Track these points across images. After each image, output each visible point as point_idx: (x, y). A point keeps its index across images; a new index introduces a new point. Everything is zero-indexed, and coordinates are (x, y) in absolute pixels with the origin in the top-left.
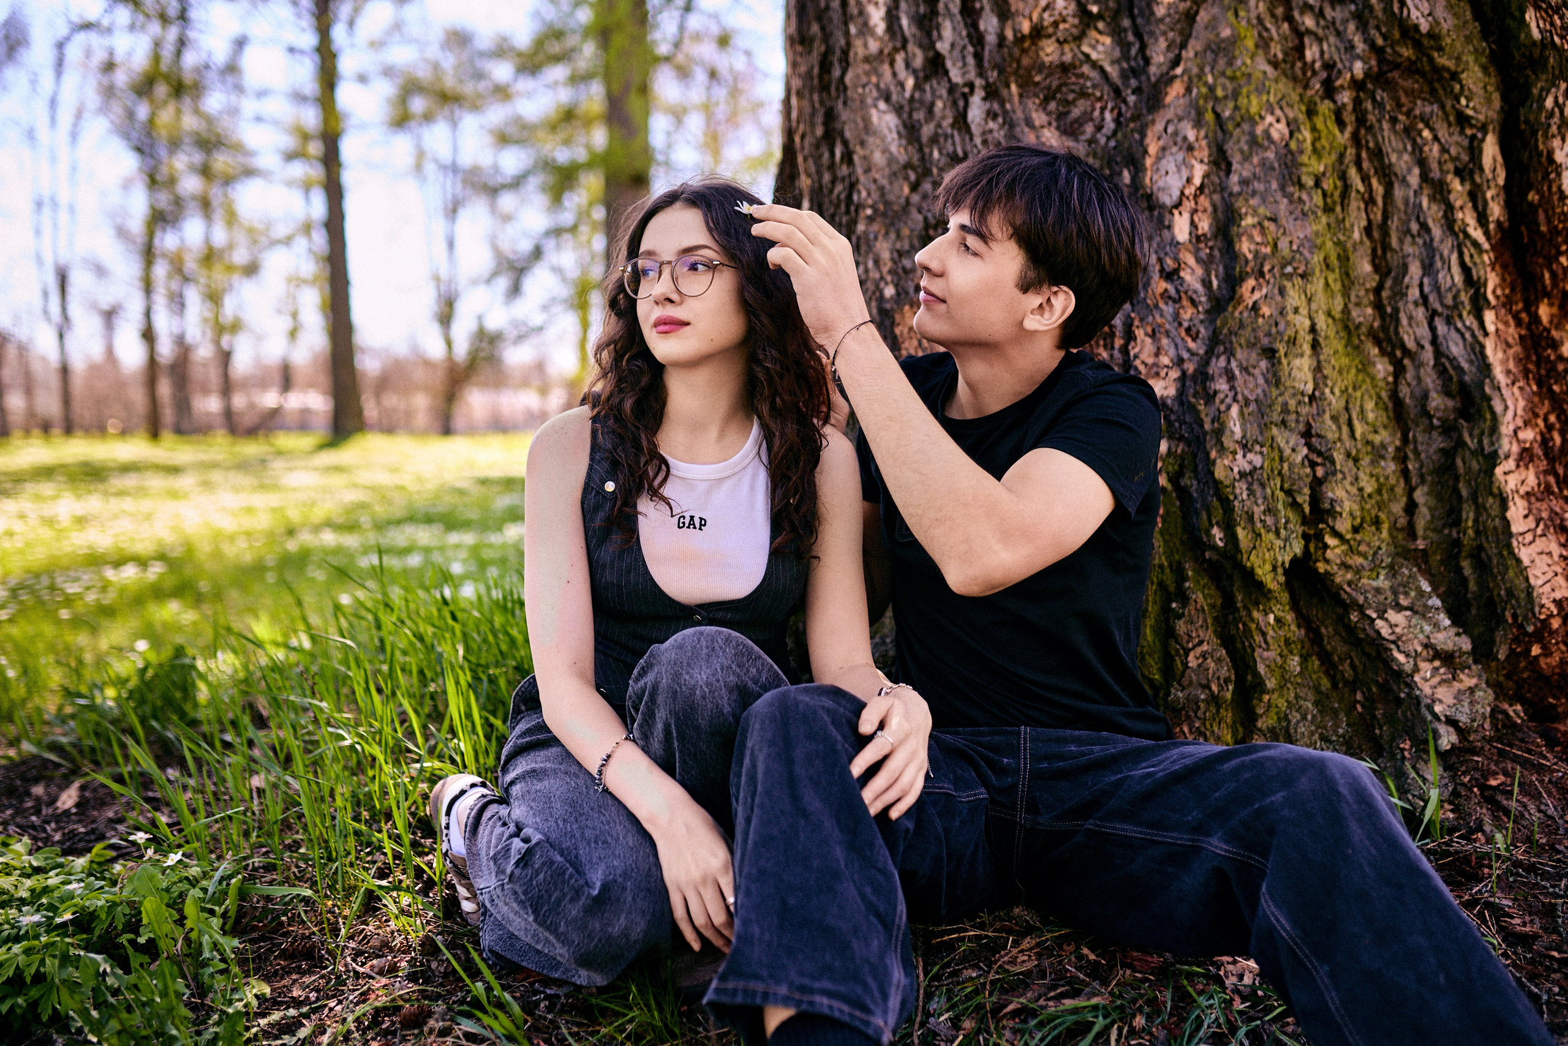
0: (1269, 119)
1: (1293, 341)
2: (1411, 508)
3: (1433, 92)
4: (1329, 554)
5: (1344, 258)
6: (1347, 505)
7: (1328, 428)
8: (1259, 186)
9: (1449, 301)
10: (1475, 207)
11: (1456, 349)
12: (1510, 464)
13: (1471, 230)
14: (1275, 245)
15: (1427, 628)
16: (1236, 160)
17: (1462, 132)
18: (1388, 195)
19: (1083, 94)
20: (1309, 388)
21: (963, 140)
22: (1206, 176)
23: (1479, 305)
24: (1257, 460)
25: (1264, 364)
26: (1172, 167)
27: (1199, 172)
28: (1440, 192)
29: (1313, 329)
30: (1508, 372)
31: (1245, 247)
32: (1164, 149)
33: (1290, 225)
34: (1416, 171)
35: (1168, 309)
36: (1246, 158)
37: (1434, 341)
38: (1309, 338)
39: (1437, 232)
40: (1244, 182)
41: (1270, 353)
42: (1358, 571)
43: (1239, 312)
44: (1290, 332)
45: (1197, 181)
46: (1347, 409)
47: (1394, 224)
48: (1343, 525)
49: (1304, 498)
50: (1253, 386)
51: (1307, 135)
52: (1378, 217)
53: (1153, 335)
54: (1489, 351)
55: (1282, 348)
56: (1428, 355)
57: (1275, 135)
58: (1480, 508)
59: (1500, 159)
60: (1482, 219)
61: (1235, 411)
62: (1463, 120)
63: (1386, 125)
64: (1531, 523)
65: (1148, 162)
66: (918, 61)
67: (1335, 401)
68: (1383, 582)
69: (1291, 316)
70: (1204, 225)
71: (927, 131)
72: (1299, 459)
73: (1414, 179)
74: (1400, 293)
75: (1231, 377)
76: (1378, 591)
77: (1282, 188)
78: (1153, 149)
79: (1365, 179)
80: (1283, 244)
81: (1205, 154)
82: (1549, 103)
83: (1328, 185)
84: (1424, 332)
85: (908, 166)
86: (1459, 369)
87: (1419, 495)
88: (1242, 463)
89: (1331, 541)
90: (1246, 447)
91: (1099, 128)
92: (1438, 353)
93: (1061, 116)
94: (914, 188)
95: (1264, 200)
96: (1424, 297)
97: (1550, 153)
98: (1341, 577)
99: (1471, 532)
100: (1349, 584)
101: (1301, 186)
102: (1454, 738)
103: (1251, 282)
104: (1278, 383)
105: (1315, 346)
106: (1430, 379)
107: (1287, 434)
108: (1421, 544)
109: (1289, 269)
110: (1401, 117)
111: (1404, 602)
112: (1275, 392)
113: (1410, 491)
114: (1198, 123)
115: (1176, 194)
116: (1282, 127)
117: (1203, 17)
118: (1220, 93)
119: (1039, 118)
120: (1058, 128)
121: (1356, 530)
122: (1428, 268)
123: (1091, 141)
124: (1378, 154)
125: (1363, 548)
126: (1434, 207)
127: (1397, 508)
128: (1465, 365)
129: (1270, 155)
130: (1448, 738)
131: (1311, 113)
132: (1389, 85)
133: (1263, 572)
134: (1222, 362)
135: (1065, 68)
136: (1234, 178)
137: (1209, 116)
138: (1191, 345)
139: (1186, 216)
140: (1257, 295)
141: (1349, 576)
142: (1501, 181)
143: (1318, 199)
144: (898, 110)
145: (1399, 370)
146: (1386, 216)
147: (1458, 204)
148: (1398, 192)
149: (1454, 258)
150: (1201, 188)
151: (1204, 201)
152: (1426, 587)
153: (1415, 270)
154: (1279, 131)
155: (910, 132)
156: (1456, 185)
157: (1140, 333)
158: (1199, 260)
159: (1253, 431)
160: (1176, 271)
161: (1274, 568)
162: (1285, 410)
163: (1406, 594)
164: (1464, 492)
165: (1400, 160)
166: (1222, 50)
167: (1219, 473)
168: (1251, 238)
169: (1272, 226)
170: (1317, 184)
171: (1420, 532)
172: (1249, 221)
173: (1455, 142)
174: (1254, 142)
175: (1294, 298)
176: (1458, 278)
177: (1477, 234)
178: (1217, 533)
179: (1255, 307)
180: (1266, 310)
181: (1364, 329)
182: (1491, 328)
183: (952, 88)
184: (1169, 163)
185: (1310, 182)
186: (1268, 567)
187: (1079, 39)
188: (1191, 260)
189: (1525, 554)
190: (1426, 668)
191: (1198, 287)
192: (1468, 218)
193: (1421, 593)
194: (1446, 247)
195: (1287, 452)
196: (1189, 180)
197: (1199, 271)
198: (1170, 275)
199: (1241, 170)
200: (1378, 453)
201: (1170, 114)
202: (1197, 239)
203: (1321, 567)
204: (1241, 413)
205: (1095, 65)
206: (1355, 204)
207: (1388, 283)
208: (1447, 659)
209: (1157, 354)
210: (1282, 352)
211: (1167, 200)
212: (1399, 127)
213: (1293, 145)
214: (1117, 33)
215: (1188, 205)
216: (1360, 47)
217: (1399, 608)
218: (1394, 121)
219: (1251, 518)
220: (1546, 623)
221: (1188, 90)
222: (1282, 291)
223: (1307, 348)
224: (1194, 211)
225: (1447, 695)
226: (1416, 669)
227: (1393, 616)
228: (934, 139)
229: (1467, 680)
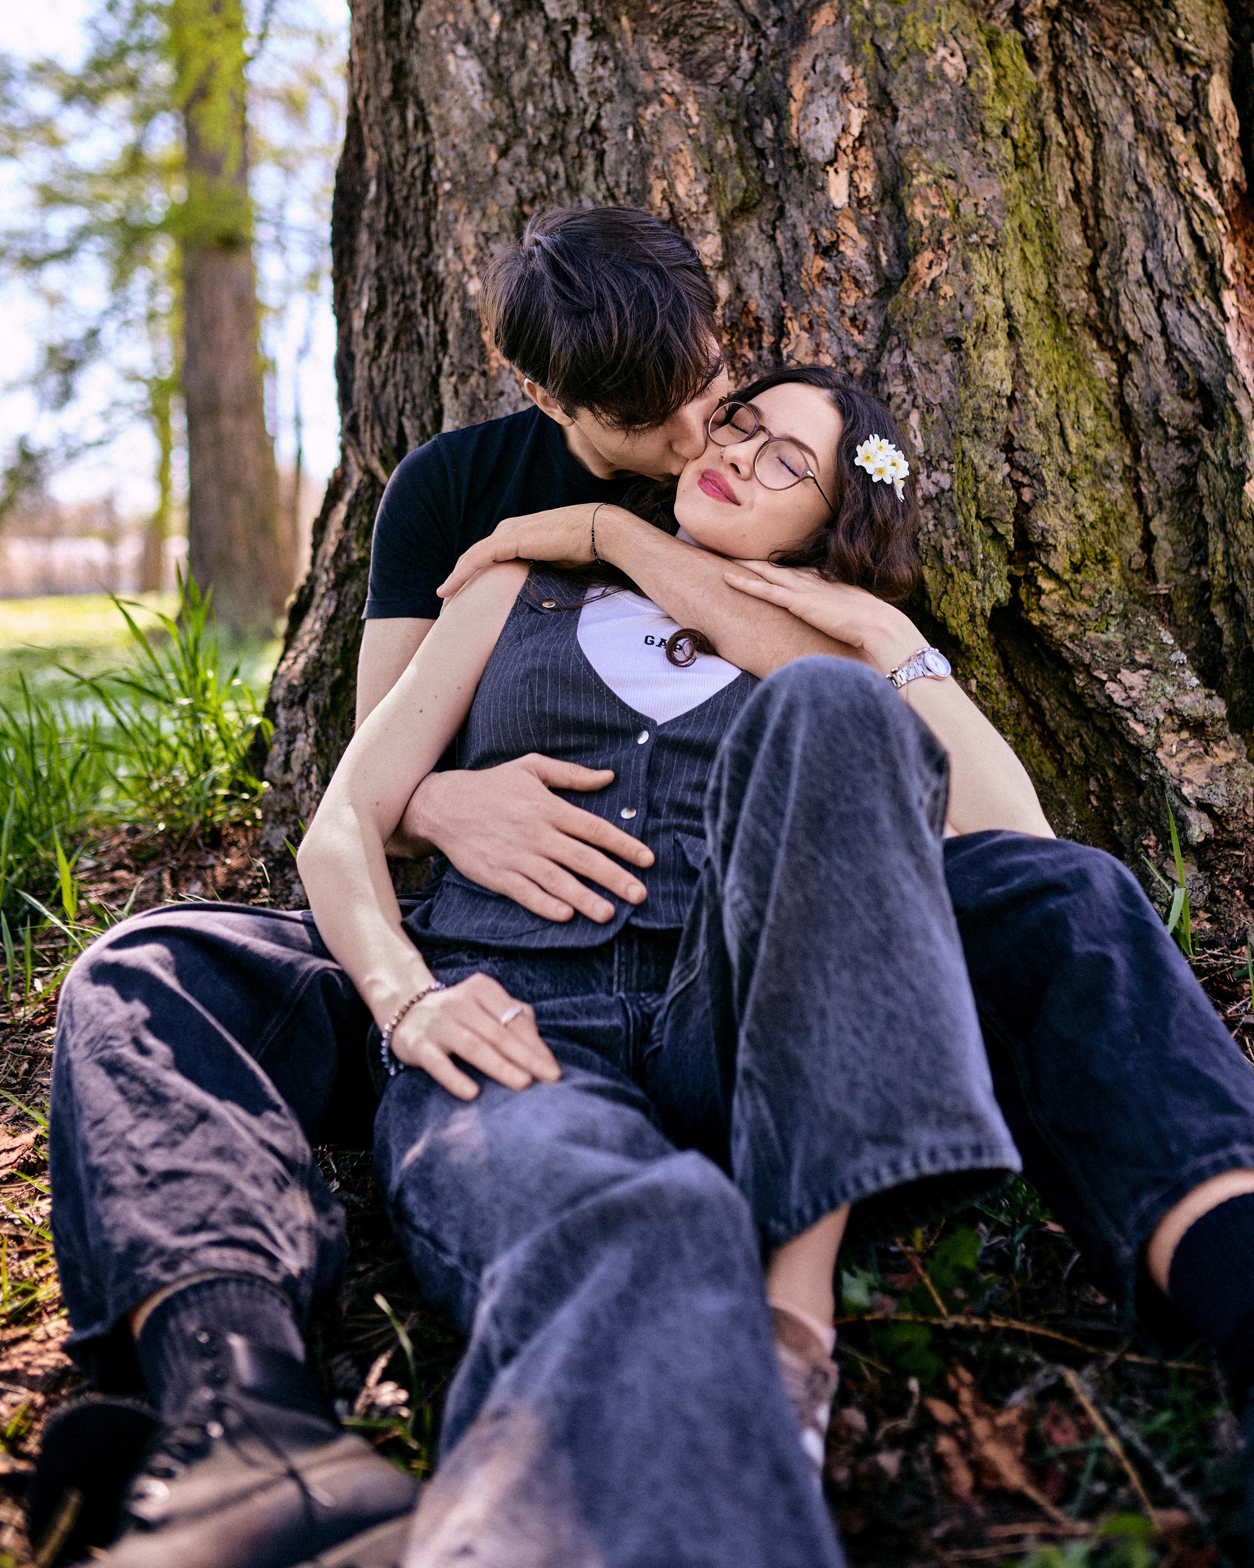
0: (942, 52)
1: (983, 328)
2: (1148, 542)
3: (1144, 22)
4: (1045, 601)
5: (1045, 226)
6: (1062, 535)
7: (1034, 440)
8: (933, 136)
9: (1179, 280)
10: (1204, 163)
11: (1191, 339)
13: (1199, 191)
14: (957, 210)
15: (1170, 690)
16: (903, 103)
17: (1182, 72)
18: (1097, 149)
19: (713, 29)
20: (1007, 388)
21: (565, 92)
22: (866, 123)
23: (1215, 285)
24: (945, 481)
25: (948, 358)
26: (823, 114)
27: (857, 118)
28: (1159, 144)
29: (1008, 314)
31: (918, 211)
32: (812, 91)
33: (974, 183)
34: (1130, 119)
35: (827, 294)
36: (916, 101)
37: (1164, 331)
38: (1004, 324)
39: (1159, 194)
40: (915, 131)
41: (955, 344)
42: (1081, 622)
43: (915, 293)
44: (980, 316)
45: (855, 130)
46: (1058, 415)
47: (1107, 186)
48: (1059, 562)
49: (1007, 529)
50: (935, 387)
51: (988, 71)
52: (1087, 177)
53: (810, 328)
54: (1230, 340)
55: (969, 338)
56: (1157, 348)
57: (950, 72)
58: (1229, 537)
59: (1231, 105)
60: (1213, 178)
61: (914, 418)
62: (1182, 57)
63: (1089, 63)
65: (794, 107)
67: (1044, 407)
68: (1114, 635)
69: (979, 297)
70: (867, 186)
71: (518, 80)
72: (999, 478)
73: (1128, 130)
74: (1118, 272)
75: (908, 377)
76: (1108, 645)
77: (962, 137)
78: (798, 91)
79: (1068, 130)
80: (966, 208)
81: (863, 96)
83: (1017, 133)
84: (1151, 319)
85: (494, 125)
86: (1196, 365)
87: (1157, 526)
88: (927, 486)
89: (1046, 584)
90: (932, 466)
91: (733, 70)
92: (1170, 347)
93: (685, 56)
94: (504, 153)
95: (940, 152)
96: (1149, 277)
98: (1062, 631)
99: (1221, 569)
100: (1072, 638)
101: (985, 135)
102: (1208, 827)
103: (927, 256)
104: (966, 382)
105: (1012, 334)
106: (1162, 379)
107: (982, 446)
108: (1162, 588)
109: (975, 238)
110: (1107, 53)
111: (1141, 659)
112: (964, 394)
113: (1147, 521)
114: (853, 58)
115: (830, 146)
116: (958, 60)
118: (879, 20)
119: (657, 58)
120: (681, 71)
121: (1076, 568)
122: (1151, 239)
123: (722, 86)
124: (1082, 99)
125: (1086, 592)
126: (1154, 163)
127: (1132, 543)
128: (1203, 359)
129: (946, 96)
130: (1197, 827)
131: (992, 44)
132: (1088, 14)
133: (958, 623)
134: (896, 358)
136: (902, 126)
137: (867, 50)
138: (858, 338)
139: (844, 174)
140: (935, 272)
141: (1071, 629)
142: (1234, 133)
143: (1007, 150)
144: (481, 55)
145: (1124, 368)
146: (1096, 176)
147: (1182, 159)
148: (1110, 146)
149: (1182, 225)
150: (861, 138)
151: (865, 155)
152: (1168, 638)
153: (1135, 242)
154: (954, 66)
155: (497, 82)
156: (1178, 134)
157: (793, 327)
158: (861, 229)
159: (938, 444)
160: (834, 245)
161: (972, 619)
162: (978, 415)
163: (1143, 648)
164: (1210, 519)
165: (1110, 106)
168: (925, 200)
169: (951, 185)
170: (1005, 133)
171: (1161, 574)
172: (923, 178)
173: (1174, 83)
174: (924, 80)
175: (982, 274)
176: (1189, 250)
177: (1208, 196)
179: (934, 287)
180: (947, 290)
181: (1077, 318)
182: (1231, 312)
183: (549, 26)
184: (819, 109)
185: (996, 130)
186: (964, 616)
188: (851, 229)
190: (1171, 741)
191: (863, 263)
192: (1197, 177)
193: (1162, 646)
194: (1170, 211)
195: (983, 470)
196: (845, 130)
197: (863, 244)
198: (827, 251)
199: (909, 116)
200: (1101, 473)
201: (818, 47)
202: (859, 203)
203: (1036, 618)
204: (923, 422)
206: (1058, 162)
207: (1104, 260)
208: (1197, 727)
209: (816, 353)
210: (970, 341)
211: (820, 155)
212: (1105, 64)
213: (972, 84)
215: (845, 161)
217: (1134, 666)
218: (1098, 57)
219: (939, 554)
221: (840, 17)
222: (966, 266)
223: (1002, 337)
224: (853, 169)
225: (1193, 771)
226: (1159, 743)
227: (1127, 676)
228: (528, 91)
229: (1223, 755)
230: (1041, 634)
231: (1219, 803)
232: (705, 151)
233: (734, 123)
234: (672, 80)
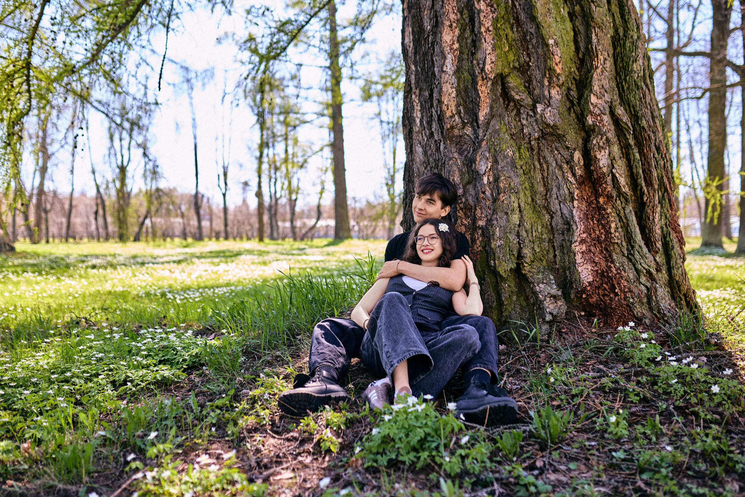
0: (508, 150)
1: (513, 210)
2: (555, 256)
3: (558, 140)
4: (525, 268)
5: (532, 186)
6: (529, 255)
7: (524, 234)
8: (506, 168)
9: (564, 198)
10: (572, 172)
11: (565, 212)
12: (577, 243)
13: (570, 179)
14: (510, 184)
15: (550, 289)
16: (500, 161)
17: (567, 151)
18: (548, 169)
19: (465, 143)
20: (518, 223)
21: (438, 155)
22: (492, 166)
23: (572, 199)
24: (502, 242)
25: (505, 216)
27: (489, 165)
28: (561, 168)
29: (519, 206)
30: (580, 218)
31: (501, 185)
32: (481, 159)
33: (514, 179)
34: (555, 162)
35: (484, 201)
36: (503, 161)
37: (560, 209)
38: (518, 209)
39: (560, 178)
40: (502, 167)
41: (507, 213)
42: (533, 273)
43: (499, 203)
44: (512, 208)
45: (489, 167)
46: (531, 228)
47: (549, 178)
48: (528, 260)
49: (515, 253)
50: (503, 222)
51: (517, 154)
52: (545, 174)
53: (481, 209)
54: (574, 212)
55: (510, 213)
56: (559, 213)
57: (510, 155)
58: (569, 256)
59: (581, 157)
60: (574, 175)
61: (498, 229)
62: (568, 148)
63: (546, 150)
64: (583, 260)
65: (477, 162)
66: (428, 134)
67: (528, 227)
68: (540, 276)
69: (513, 204)
70: (491, 179)
71: (429, 153)
72: (515, 242)
73: (554, 164)
74: (551, 196)
75: (497, 220)
76: (538, 278)
77: (512, 169)
78: (478, 159)
79: (541, 165)
80: (512, 184)
81: (491, 160)
82: (594, 142)
83: (524, 168)
84: (558, 207)
85: (424, 162)
86: (566, 217)
87: (557, 253)
88: (499, 243)
89: (525, 265)
90: (500, 239)
91: (469, 153)
92: (561, 213)
93: (460, 149)
94: (426, 168)
95: (507, 172)
96: (557, 197)
97: (595, 156)
98: (529, 275)
99: (568, 263)
100: (531, 276)
101: (517, 168)
102: (551, 318)
103: (502, 194)
104: (509, 221)
105: (520, 211)
106: (560, 220)
107: (512, 235)
108: (557, 266)
109: (513, 191)
110: (549, 148)
111: (545, 281)
112: (508, 224)
113: (555, 251)
114: (489, 152)
115: (484, 171)
116: (511, 152)
117: (492, 123)
118: (496, 144)
119: (454, 150)
120: (458, 153)
121: (532, 262)
122: (559, 189)
123: (466, 156)
124: (544, 158)
125: (534, 266)
126: (559, 172)
127: (551, 256)
128: (568, 216)
129: (509, 160)
130: (548, 318)
131: (519, 149)
132: (545, 139)
133: (502, 272)
134: (495, 216)
135: (460, 136)
136: (499, 166)
137: (492, 150)
138: (489, 211)
139: (487, 177)
140: (504, 198)
141: (531, 274)
142: (582, 163)
143: (522, 172)
144: (422, 147)
145: (552, 217)
146: (547, 175)
147: (566, 171)
148: (550, 168)
149: (565, 186)
150: (490, 169)
151: (491, 173)
152: (552, 277)
153: (555, 190)
155: (425, 153)
156: (565, 166)
157: (478, 208)
158: (490, 188)
159: (502, 235)
160: (485, 191)
161: (506, 271)
162: (511, 229)
163: (546, 279)
164: (565, 251)
165: (550, 159)
166: (497, 132)
167: (493, 246)
168: (503, 182)
169: (509, 179)
170: (521, 168)
171: (558, 263)
172: (503, 178)
173: (566, 154)
174: (504, 157)
175: (513, 199)
176: (567, 192)
177: (572, 179)
178: (492, 262)
179: (503, 201)
180: (506, 202)
181: (541, 206)
182: (576, 206)
183: (436, 141)
184: (482, 163)
185: (519, 167)
186: (504, 271)
187: (463, 128)
188: (488, 188)
189: (580, 269)
190: (548, 299)
191: (490, 196)
192: (570, 175)
193: (550, 279)
194: (562, 183)
195: (512, 240)
196: (487, 167)
197: (490, 192)
198: (484, 193)
199: (501, 164)
200: (541, 240)
201: (482, 149)
202: (489, 183)
203: (523, 272)
205: (468, 136)
206: (538, 171)
207: (548, 193)
208: (554, 297)
209: (481, 214)
211: (482, 173)
212: (549, 150)
213: (514, 157)
214: (473, 127)
215: (487, 174)
216: (537, 129)
217: (543, 283)
219: (500, 258)
220: (585, 288)
221: (487, 143)
222: (510, 197)
223: (517, 212)
224: (489, 176)
225: (552, 307)
226: (545, 300)
227: (541, 285)
228: (431, 155)
229: (560, 303)
230: (524, 275)
231: (555, 313)
232: (460, 171)
233: (467, 165)
234: (456, 155)
